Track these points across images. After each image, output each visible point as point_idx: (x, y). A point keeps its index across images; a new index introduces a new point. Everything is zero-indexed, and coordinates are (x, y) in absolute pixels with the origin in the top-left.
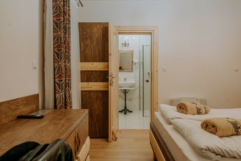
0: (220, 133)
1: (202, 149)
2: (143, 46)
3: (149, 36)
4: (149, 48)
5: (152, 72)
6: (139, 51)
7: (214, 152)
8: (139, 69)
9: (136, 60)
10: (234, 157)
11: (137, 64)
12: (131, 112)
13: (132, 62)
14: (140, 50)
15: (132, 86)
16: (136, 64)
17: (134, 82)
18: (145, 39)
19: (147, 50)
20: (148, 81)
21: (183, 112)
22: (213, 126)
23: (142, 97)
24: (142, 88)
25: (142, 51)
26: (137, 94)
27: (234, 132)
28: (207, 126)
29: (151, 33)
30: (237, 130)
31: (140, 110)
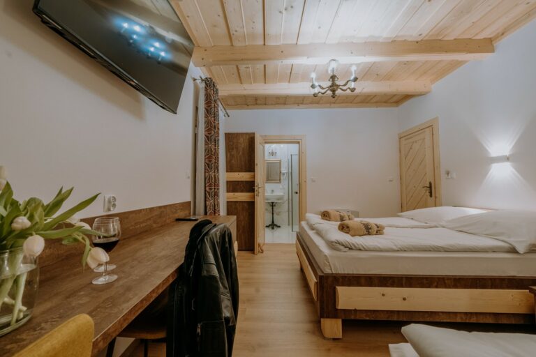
0: (351, 232)
1: (332, 242)
2: (291, 155)
3: (297, 145)
4: (297, 157)
5: (301, 182)
6: (288, 161)
7: (343, 245)
8: (287, 181)
9: (284, 170)
10: (360, 250)
12: (279, 227)
13: (280, 172)
15: (280, 198)
16: (284, 174)
17: (282, 194)
18: (294, 148)
19: (295, 159)
20: (297, 193)
21: (327, 220)
22: (348, 227)
23: (291, 211)
24: (291, 201)
25: (290, 160)
26: (285, 207)
27: (365, 232)
28: (344, 228)
29: (299, 143)
30: (368, 230)
31: (289, 225)
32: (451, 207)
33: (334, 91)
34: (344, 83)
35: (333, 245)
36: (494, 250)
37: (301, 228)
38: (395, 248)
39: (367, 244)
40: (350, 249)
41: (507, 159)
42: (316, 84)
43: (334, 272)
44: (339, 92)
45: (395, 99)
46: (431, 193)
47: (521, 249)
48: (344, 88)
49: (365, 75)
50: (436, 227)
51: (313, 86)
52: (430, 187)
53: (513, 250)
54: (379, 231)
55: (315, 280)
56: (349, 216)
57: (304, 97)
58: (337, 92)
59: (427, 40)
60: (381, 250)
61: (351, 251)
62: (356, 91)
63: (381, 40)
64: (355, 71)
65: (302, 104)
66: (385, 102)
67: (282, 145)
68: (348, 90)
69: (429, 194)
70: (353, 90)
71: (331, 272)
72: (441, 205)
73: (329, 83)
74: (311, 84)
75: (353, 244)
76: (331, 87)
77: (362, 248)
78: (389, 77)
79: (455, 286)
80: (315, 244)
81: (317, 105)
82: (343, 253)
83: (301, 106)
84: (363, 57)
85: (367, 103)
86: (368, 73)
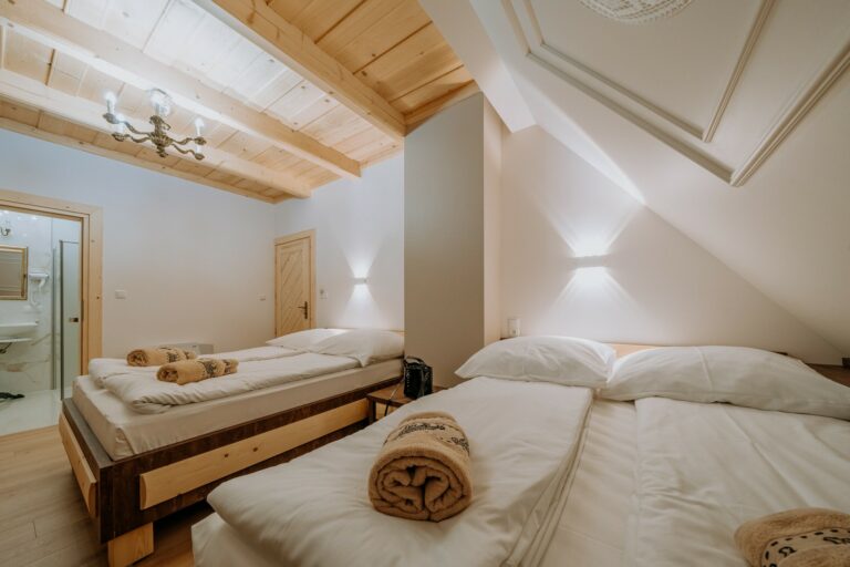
1: (135, 402)
2: (61, 242)
3: (78, 224)
4: (77, 248)
5: (85, 298)
6: (50, 253)
7: (159, 403)
8: (49, 294)
9: (34, 271)
10: (192, 402)
11: (43, 283)
12: (20, 396)
13: (25, 276)
14: (54, 251)
15: (30, 332)
16: (39, 281)
17: (33, 324)
18: (69, 230)
19: (72, 254)
20: (76, 320)
21: (139, 365)
22: (175, 372)
23: (59, 357)
24: (59, 337)
25: (58, 252)
26: (45, 349)
27: (206, 374)
28: (167, 375)
29: (81, 219)
30: (211, 370)
31: (53, 387)
32: (323, 330)
33: (160, 145)
34: (182, 138)
35: (136, 408)
36: (346, 368)
37: (77, 390)
38: (246, 388)
39: (204, 392)
40: (173, 405)
41: (365, 281)
42: (120, 117)
43: (137, 453)
44: (170, 149)
45: (270, 193)
46: (306, 314)
47: (363, 363)
48: (183, 148)
49: (224, 142)
50: (304, 352)
51: (109, 118)
52: (306, 308)
53: (359, 366)
54: (230, 368)
55: (93, 480)
56: (186, 354)
57: (98, 133)
58: (166, 149)
59: (304, 135)
60: (226, 396)
61: (174, 408)
62: (203, 160)
63: (246, 103)
64: (201, 128)
65: (92, 143)
66: (259, 193)
67: (34, 218)
68: (190, 154)
69: (303, 316)
70: (199, 157)
71: (131, 454)
72: (315, 328)
73: (151, 128)
74: (106, 112)
75: (177, 397)
76: (152, 134)
77: (193, 399)
78: (261, 159)
79: (312, 414)
80: (99, 413)
81: (132, 158)
82: (157, 416)
83: (88, 147)
84: (217, 114)
85: (233, 185)
86: (228, 141)
